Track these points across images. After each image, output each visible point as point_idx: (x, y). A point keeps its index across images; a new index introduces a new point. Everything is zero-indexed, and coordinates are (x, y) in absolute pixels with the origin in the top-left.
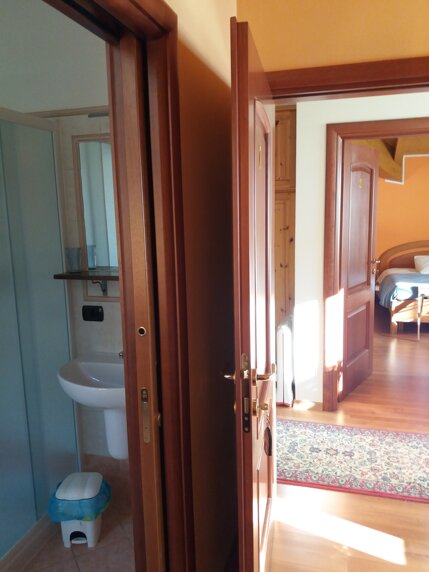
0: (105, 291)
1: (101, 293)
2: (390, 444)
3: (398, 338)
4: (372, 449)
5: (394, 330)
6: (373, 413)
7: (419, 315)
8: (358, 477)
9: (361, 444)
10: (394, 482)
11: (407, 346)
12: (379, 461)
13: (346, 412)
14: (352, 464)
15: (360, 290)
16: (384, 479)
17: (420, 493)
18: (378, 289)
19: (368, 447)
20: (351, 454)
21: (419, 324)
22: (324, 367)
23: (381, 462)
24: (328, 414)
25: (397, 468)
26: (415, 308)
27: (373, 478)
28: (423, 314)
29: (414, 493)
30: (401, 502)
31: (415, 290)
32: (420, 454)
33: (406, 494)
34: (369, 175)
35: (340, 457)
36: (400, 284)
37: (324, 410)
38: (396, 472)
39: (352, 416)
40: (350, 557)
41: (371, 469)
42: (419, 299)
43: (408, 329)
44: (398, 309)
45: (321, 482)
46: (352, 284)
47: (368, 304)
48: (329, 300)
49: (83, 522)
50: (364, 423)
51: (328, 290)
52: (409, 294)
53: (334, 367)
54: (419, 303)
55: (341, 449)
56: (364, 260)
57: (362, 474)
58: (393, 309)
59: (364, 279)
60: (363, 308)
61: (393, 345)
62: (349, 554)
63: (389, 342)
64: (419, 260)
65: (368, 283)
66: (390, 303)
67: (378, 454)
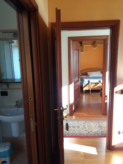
0: (8, 86)
1: (7, 87)
2: (88, 123)
3: (85, 94)
4: (84, 125)
5: (84, 92)
6: (83, 115)
7: (90, 88)
8: (82, 133)
9: (81, 124)
10: (91, 133)
11: (87, 96)
12: (86, 128)
13: (75, 115)
14: (80, 130)
15: (77, 82)
16: (88, 132)
17: (98, 135)
18: (81, 81)
19: (83, 124)
20: (79, 127)
21: (90, 90)
22: (70, 104)
23: (87, 128)
24: (71, 117)
25: (91, 129)
26: (89, 86)
27: (86, 133)
28: (91, 87)
29: (96, 135)
30: (94, 138)
31: (89, 81)
32: (96, 124)
33: (94, 136)
34: (78, 51)
35: (76, 128)
36: (85, 80)
37: (70, 115)
38: (91, 130)
39: (78, 116)
40: (83, 155)
41: (85, 130)
42: (90, 83)
43: (87, 91)
44: (85, 86)
45: (72, 136)
46: (75, 81)
47: (79, 86)
48: (70, 85)
49: (5, 158)
50: (81, 118)
51: (70, 83)
52: (87, 83)
53: (72, 103)
54: (90, 85)
55: (76, 126)
56: (78, 74)
57: (83, 132)
58: (84, 86)
59: (78, 79)
60: (78, 87)
61: (84, 96)
62: (83, 154)
63: (83, 95)
64: (89, 73)
65: (79, 80)
66: (83, 85)
67: (86, 126)
